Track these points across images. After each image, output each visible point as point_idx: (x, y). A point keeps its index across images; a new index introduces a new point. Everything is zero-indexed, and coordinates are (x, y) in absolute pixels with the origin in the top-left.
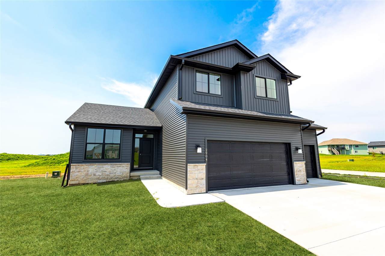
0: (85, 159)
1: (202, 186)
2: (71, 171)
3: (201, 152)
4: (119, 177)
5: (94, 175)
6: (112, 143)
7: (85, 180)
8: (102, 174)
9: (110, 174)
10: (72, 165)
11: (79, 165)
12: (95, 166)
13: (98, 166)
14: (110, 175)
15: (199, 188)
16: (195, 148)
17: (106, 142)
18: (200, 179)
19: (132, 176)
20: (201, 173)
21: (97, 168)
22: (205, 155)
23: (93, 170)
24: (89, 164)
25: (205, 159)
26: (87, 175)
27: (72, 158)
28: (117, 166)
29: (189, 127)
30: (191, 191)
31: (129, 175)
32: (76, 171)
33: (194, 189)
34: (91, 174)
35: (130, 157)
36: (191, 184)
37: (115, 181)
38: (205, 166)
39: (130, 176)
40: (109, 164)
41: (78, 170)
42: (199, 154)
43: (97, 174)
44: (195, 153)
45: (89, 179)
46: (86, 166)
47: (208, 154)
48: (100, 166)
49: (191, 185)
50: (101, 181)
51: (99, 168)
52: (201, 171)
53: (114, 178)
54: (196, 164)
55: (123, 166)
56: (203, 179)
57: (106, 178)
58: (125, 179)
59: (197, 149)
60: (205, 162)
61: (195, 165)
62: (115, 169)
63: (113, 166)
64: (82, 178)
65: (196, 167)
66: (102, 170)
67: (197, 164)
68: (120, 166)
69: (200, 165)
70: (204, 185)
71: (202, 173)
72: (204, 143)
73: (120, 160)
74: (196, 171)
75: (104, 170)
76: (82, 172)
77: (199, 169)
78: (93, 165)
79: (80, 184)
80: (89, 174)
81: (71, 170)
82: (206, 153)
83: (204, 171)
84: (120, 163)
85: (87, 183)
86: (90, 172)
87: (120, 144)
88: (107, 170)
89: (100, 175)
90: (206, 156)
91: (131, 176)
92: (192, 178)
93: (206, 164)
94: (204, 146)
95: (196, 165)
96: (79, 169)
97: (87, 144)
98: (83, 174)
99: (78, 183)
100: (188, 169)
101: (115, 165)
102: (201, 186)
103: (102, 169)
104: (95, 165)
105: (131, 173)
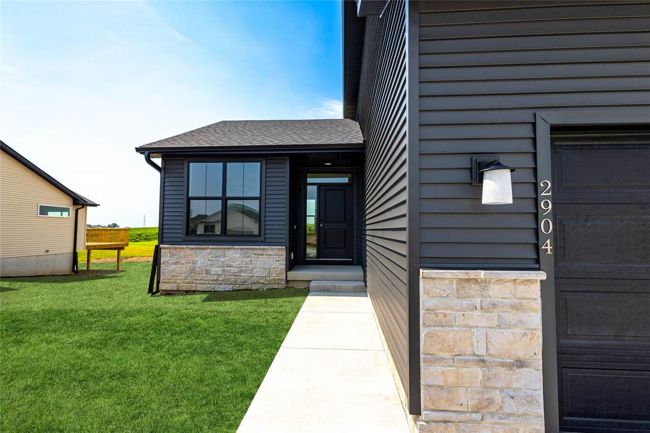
0: (187, 233)
1: (522, 410)
2: (162, 262)
3: (509, 200)
4: (262, 281)
5: (208, 272)
6: (242, 196)
7: (189, 283)
8: (224, 271)
9: (241, 271)
10: (164, 248)
11: (175, 249)
12: (209, 250)
13: (214, 251)
14: (240, 276)
15: (496, 419)
16: (464, 176)
17: (228, 195)
18: (503, 365)
19: (293, 281)
20: (511, 326)
21: (212, 257)
22: (537, 222)
23: (205, 261)
24: (195, 246)
25: (537, 247)
26: (192, 271)
27: (163, 233)
28: (255, 254)
29: (429, 60)
30: (443, 425)
31: (284, 278)
32: (171, 262)
33: (462, 417)
34: (200, 270)
35: (285, 233)
36: (441, 387)
37: (251, 290)
38: (536, 290)
39: (287, 281)
40: (236, 247)
41: (174, 260)
42: (497, 210)
43: (214, 270)
44: (466, 206)
45: (197, 282)
46: (189, 252)
47: (555, 215)
48: (219, 252)
49: (444, 394)
50: (221, 288)
51: (216, 257)
52: (510, 317)
53: (249, 282)
54: (472, 274)
55: (270, 255)
56: (520, 364)
57: (232, 280)
58: (276, 286)
59: (481, 181)
60: (538, 261)
61: (468, 280)
62: (251, 261)
63: (246, 253)
64: (183, 278)
65: (477, 287)
66: (223, 262)
67: (482, 274)
68: (262, 255)
69: (500, 281)
70: (531, 401)
71: (518, 331)
72: (527, 146)
73: (262, 238)
74: (477, 313)
75: (227, 263)
76: (182, 264)
77: (494, 305)
78: (203, 249)
79: (180, 291)
80: (198, 270)
81: (162, 259)
82: (546, 206)
83: (535, 319)
84: (262, 247)
85: (194, 289)
86: (199, 265)
87: (259, 199)
88: (235, 262)
89: (219, 273)
90: (547, 226)
91: (288, 279)
92: (447, 355)
93: (542, 275)
94: (528, 161)
95: (476, 281)
96: (176, 257)
97: (189, 200)
98: (185, 268)
99: (176, 289)
100: (425, 301)
101: (250, 251)
102: (511, 406)
103: (222, 259)
104: (207, 249)
105: (288, 273)
